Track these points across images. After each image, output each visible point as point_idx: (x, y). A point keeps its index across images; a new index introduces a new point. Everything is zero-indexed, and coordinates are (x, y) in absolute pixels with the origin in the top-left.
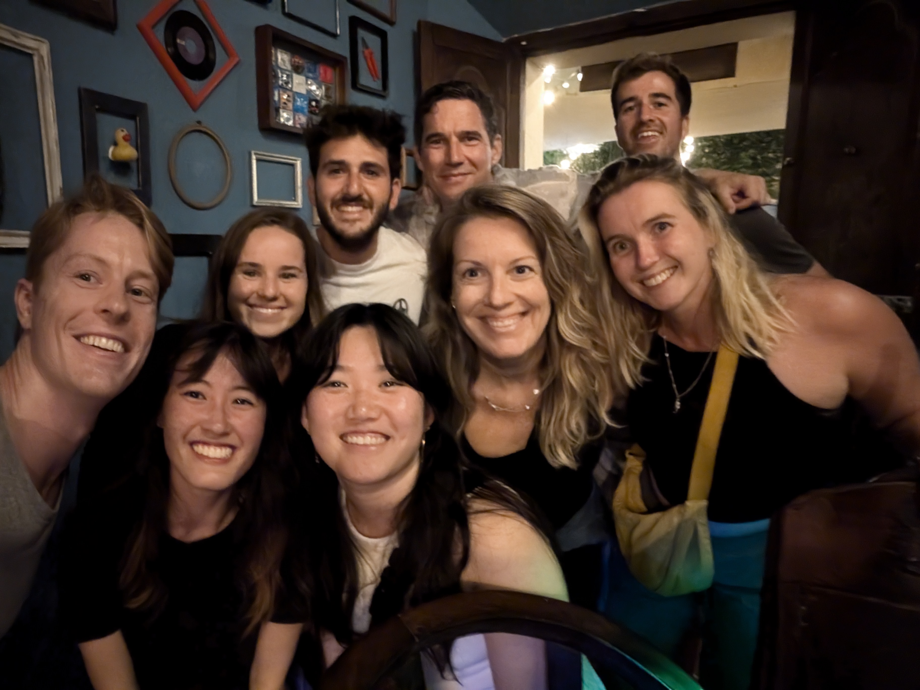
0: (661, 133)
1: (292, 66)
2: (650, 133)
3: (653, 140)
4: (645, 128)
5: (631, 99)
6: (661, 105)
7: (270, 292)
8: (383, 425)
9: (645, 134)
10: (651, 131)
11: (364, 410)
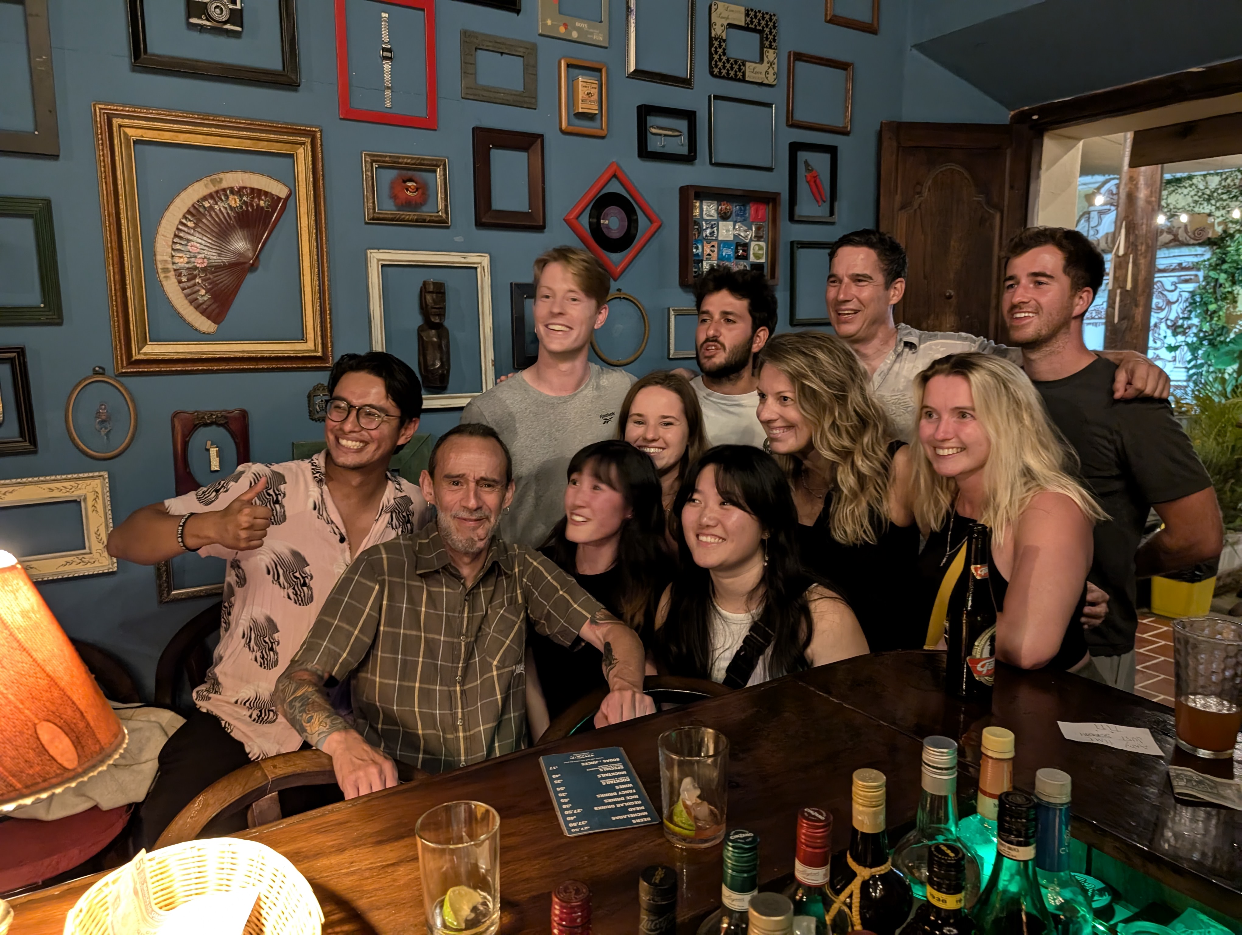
0: (1037, 313)
1: (719, 213)
2: (1023, 315)
3: (1028, 321)
4: (1017, 310)
5: (1011, 278)
6: (1040, 283)
7: (650, 436)
8: (718, 531)
9: (1018, 315)
10: (1025, 312)
11: (705, 519)
